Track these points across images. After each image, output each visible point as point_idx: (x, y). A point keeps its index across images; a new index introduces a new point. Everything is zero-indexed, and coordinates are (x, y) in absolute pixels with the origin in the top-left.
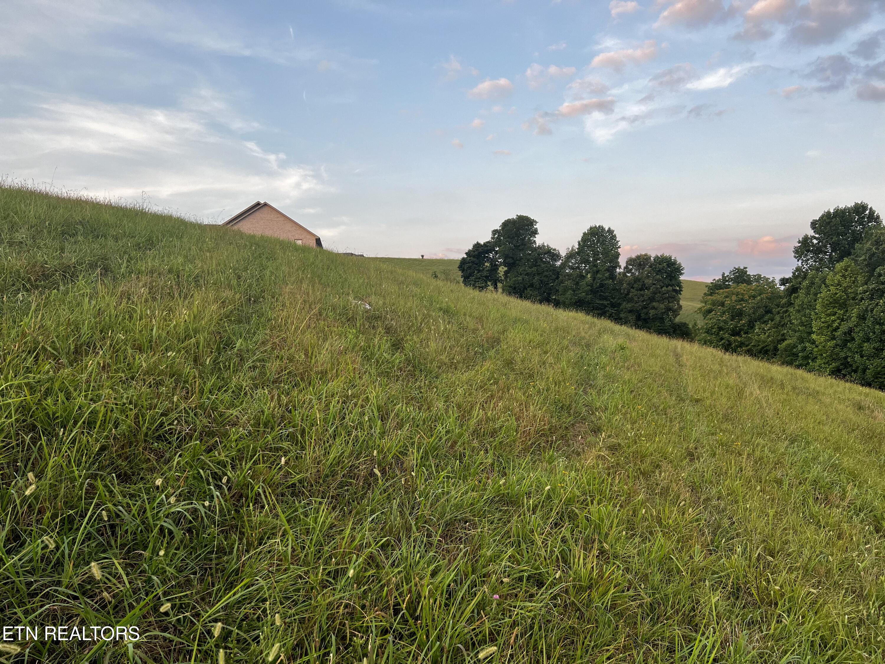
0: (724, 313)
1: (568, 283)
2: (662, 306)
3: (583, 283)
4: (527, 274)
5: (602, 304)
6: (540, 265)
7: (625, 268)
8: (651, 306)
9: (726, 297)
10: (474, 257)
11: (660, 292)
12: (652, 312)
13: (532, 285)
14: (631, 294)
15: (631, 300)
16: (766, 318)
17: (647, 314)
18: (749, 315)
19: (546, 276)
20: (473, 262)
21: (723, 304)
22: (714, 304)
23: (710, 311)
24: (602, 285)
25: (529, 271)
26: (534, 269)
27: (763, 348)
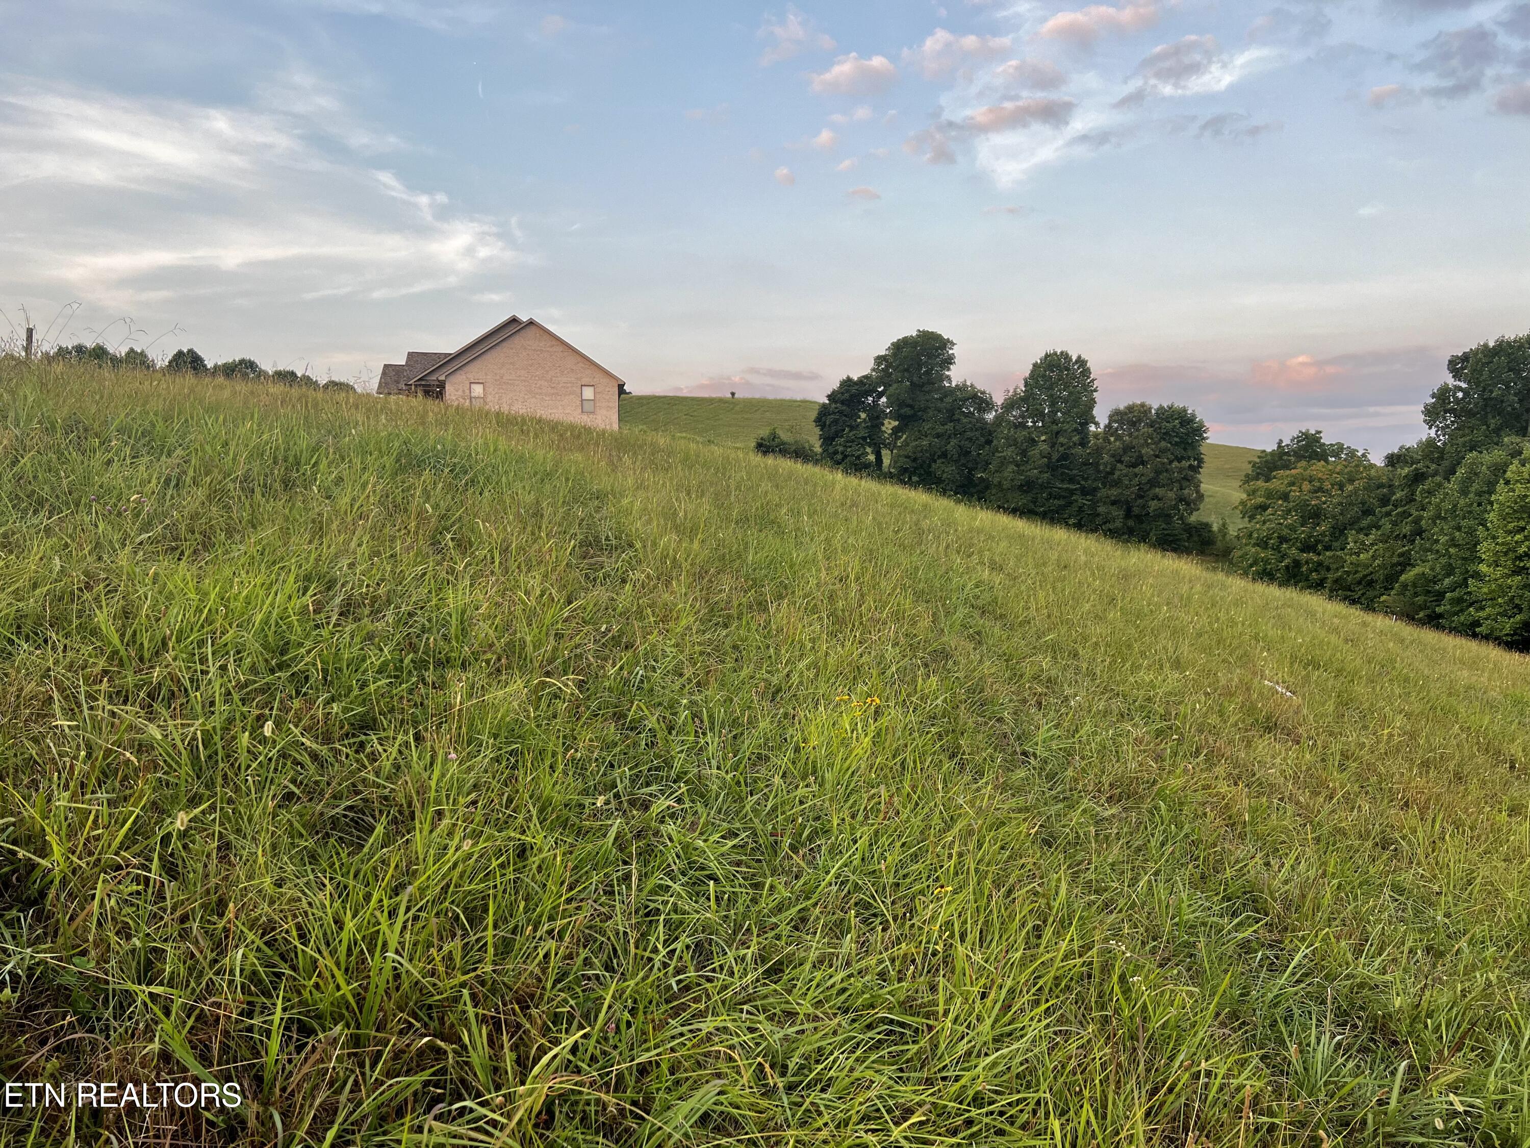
0: (1289, 511)
1: (1009, 452)
2: (1171, 494)
3: (1034, 452)
4: (938, 436)
5: (1067, 489)
6: (959, 420)
7: (1106, 427)
8: (1151, 493)
9: (1292, 484)
10: (842, 403)
11: (1167, 471)
12: (1153, 505)
13: (944, 455)
14: (1117, 473)
15: (1117, 483)
16: (1365, 523)
17: (1144, 507)
18: (1334, 517)
19: (970, 439)
20: (841, 412)
21: (1285, 497)
22: (1269, 495)
23: (1263, 508)
24: (1064, 457)
25: (940, 429)
26: (950, 426)
27: (1365, 576)
